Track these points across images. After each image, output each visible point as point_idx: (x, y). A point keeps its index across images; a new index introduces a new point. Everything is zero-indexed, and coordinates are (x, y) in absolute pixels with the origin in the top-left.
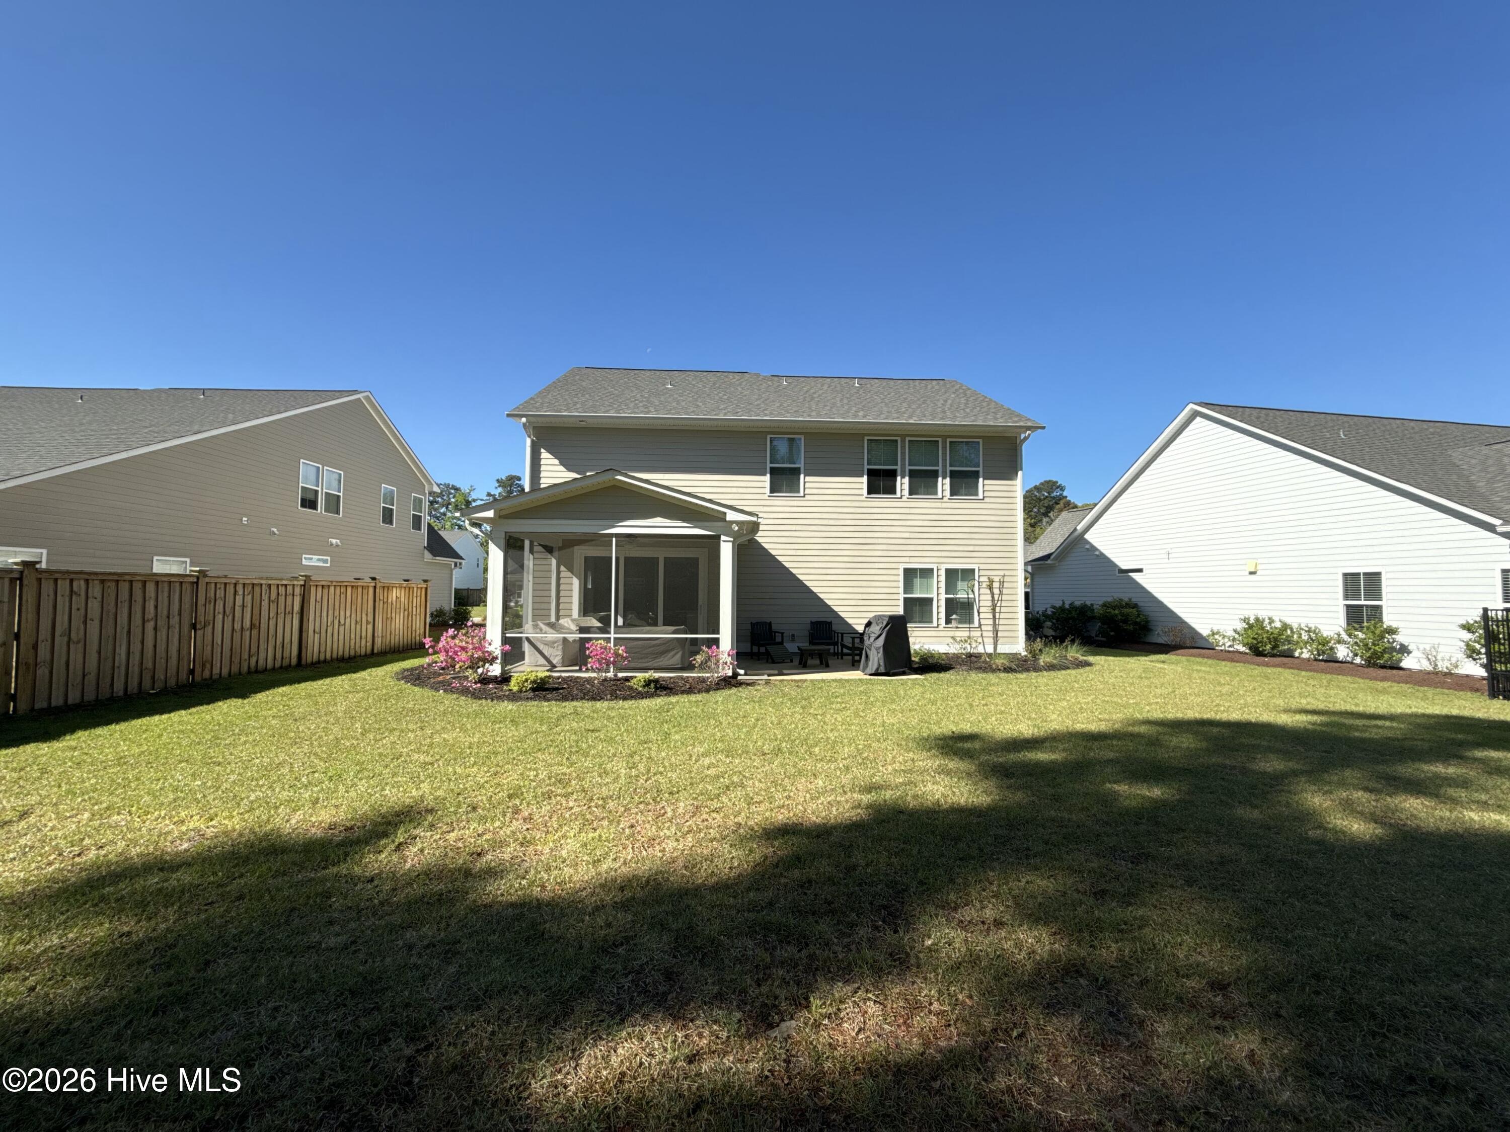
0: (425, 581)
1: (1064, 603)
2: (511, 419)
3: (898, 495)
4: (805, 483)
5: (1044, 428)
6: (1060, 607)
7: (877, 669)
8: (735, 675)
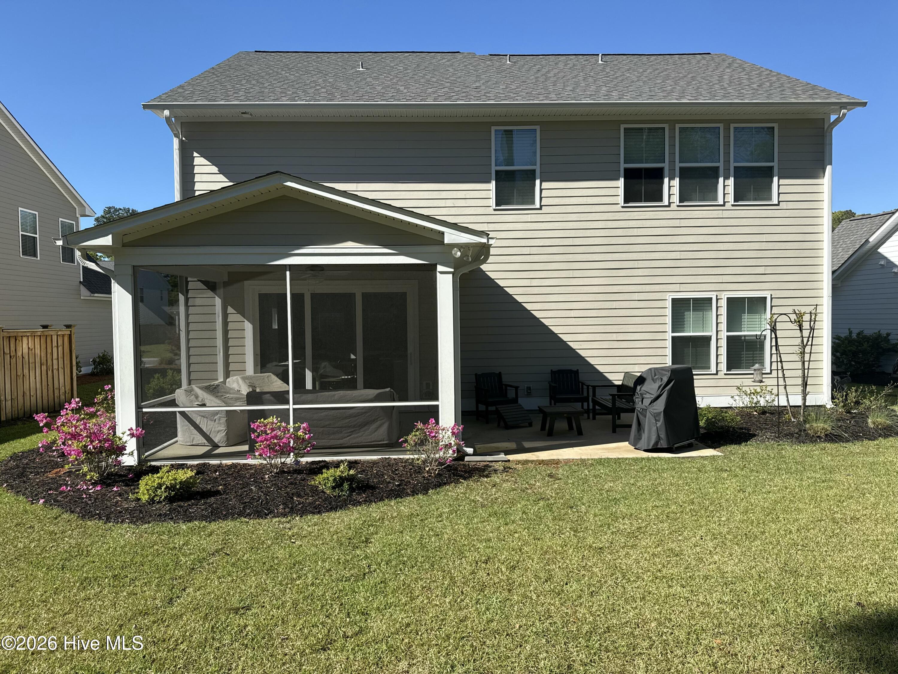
0: (68, 326)
1: (851, 333)
2: (148, 111)
3: (666, 202)
4: (541, 190)
5: (864, 104)
6: (846, 338)
7: (657, 443)
8: (461, 456)
